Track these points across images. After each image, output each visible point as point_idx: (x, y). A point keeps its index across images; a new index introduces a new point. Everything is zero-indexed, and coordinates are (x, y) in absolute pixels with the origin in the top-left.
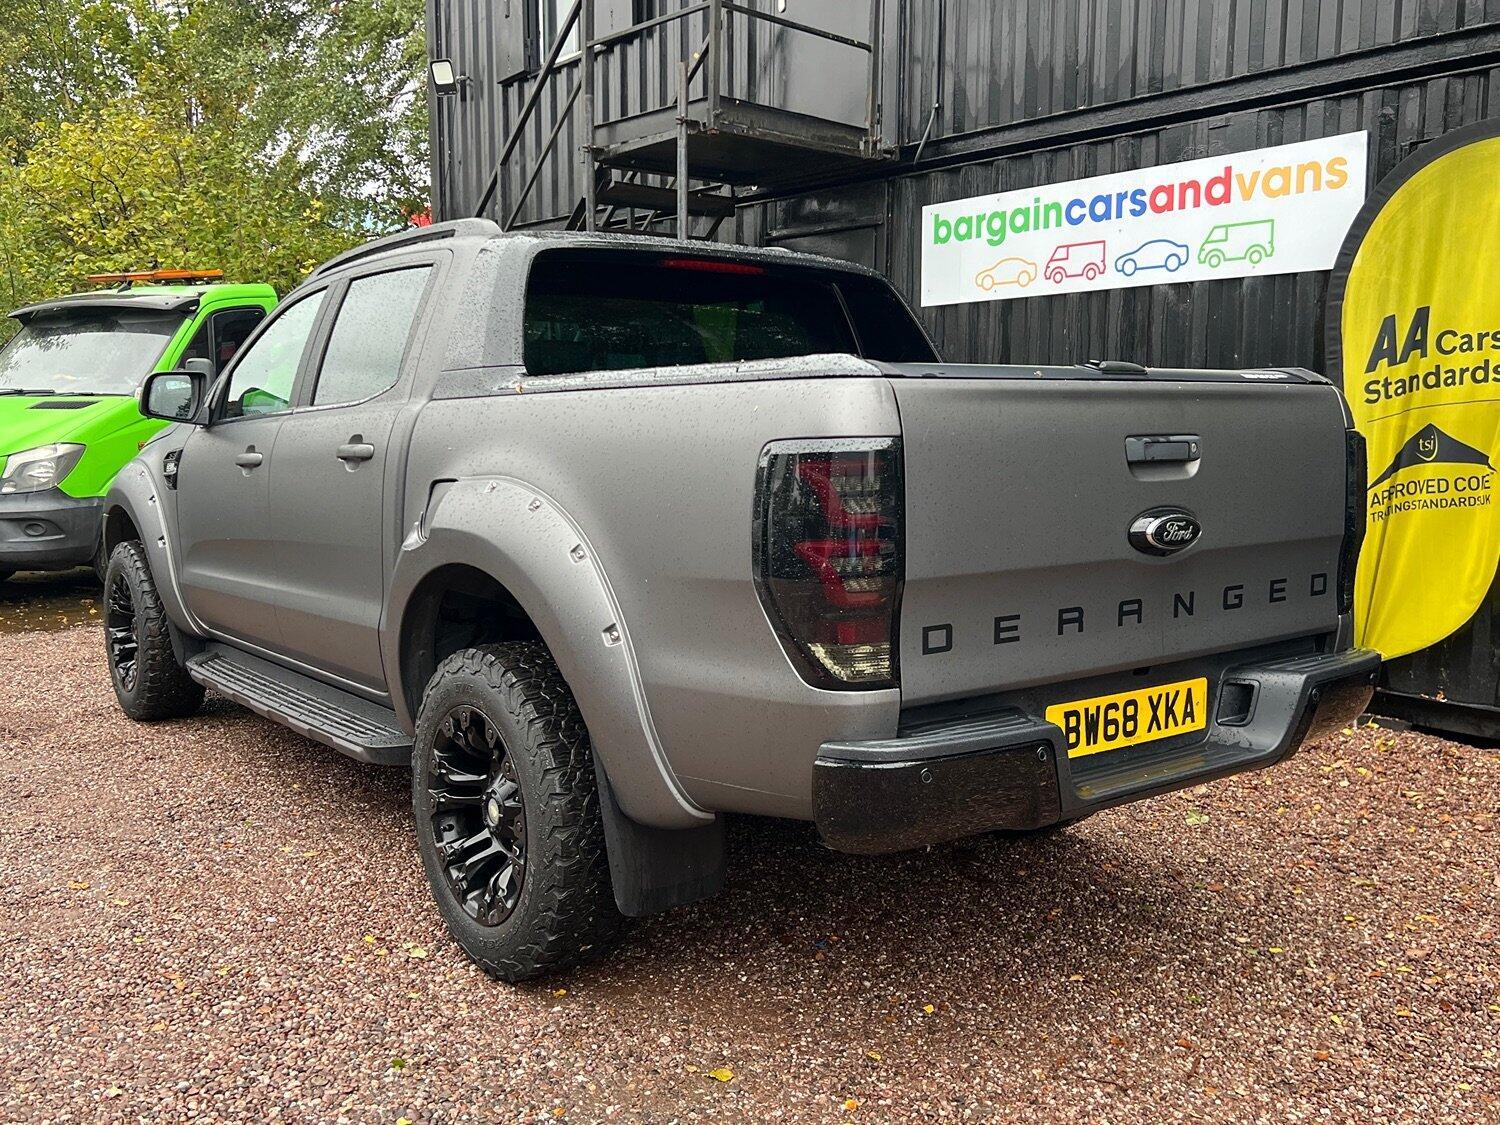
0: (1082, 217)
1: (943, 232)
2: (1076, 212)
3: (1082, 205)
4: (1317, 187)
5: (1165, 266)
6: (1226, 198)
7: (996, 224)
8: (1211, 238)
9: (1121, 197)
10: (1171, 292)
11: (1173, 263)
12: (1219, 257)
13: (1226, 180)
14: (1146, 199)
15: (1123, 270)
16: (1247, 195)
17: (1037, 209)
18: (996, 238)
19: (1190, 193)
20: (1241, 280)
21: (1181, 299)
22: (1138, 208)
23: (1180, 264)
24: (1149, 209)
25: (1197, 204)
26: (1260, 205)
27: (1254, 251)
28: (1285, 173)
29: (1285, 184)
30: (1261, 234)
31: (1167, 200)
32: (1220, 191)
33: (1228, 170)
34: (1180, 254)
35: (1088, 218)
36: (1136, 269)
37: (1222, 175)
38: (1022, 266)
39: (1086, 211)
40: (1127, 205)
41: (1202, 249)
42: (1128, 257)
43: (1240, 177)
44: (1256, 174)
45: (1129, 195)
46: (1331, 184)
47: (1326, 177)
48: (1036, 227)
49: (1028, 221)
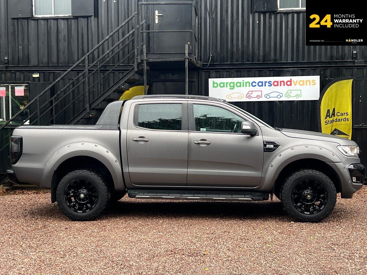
0: (255, 86)
1: (215, 85)
2: (254, 84)
3: (256, 83)
4: (310, 85)
5: (277, 97)
6: (291, 85)
7: (232, 85)
8: (288, 92)
9: (266, 82)
10: (278, 102)
11: (279, 97)
12: (289, 96)
13: (291, 81)
14: (272, 83)
15: (266, 97)
16: (295, 85)
17: (243, 83)
18: (232, 88)
19: (282, 83)
20: (294, 101)
21: (280, 104)
22: (270, 85)
23: (281, 97)
24: (273, 85)
25: (284, 85)
26: (298, 87)
27: (297, 96)
28: (303, 81)
29: (303, 83)
30: (299, 93)
31: (277, 84)
32: (289, 83)
33: (291, 79)
34: (281, 95)
35: (257, 85)
36: (270, 97)
37: (289, 80)
38: (239, 95)
39: (257, 84)
40: (267, 84)
41: (286, 94)
42: (268, 95)
43: (294, 81)
44: (297, 81)
45: (268, 82)
46: (313, 84)
47: (311, 83)
48: (243, 86)
49: (240, 85)
